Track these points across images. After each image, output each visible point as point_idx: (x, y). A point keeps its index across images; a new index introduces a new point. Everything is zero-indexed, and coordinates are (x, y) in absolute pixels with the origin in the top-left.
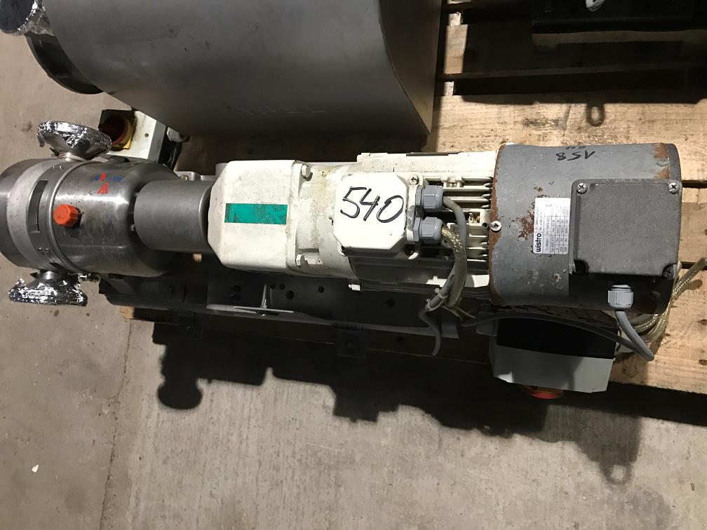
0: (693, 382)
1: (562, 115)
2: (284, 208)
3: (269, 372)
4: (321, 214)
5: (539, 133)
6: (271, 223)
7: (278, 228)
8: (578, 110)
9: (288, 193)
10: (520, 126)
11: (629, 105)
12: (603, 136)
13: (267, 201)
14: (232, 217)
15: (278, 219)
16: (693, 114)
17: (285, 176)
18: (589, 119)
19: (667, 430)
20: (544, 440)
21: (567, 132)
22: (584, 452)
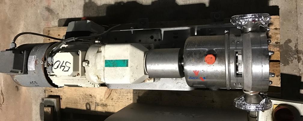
0: (60, 30)
1: (97, 107)
2: (106, 66)
3: (207, 5)
4: (93, 64)
5: (102, 102)
6: (111, 60)
7: (108, 58)
8: (93, 108)
9: (105, 71)
10: (108, 104)
11: (80, 109)
12: (86, 100)
13: (112, 68)
14: (126, 62)
15: (108, 62)
16: (66, 104)
17: (107, 78)
18: (90, 105)
19: (77, 15)
20: (106, 4)
21: (95, 101)
22: (96, 4)
